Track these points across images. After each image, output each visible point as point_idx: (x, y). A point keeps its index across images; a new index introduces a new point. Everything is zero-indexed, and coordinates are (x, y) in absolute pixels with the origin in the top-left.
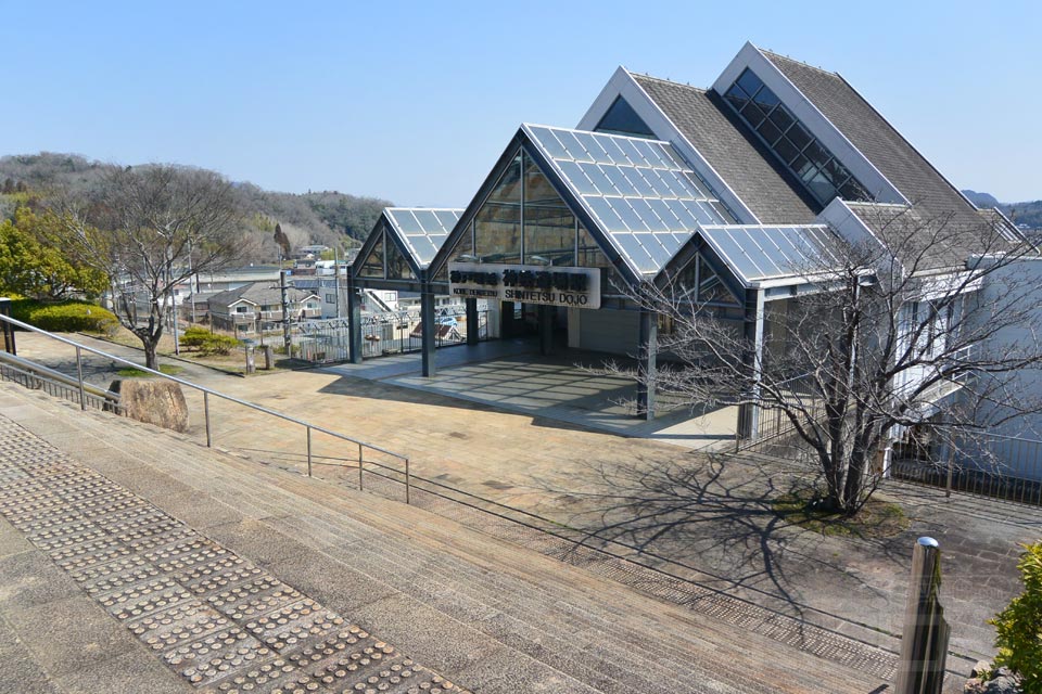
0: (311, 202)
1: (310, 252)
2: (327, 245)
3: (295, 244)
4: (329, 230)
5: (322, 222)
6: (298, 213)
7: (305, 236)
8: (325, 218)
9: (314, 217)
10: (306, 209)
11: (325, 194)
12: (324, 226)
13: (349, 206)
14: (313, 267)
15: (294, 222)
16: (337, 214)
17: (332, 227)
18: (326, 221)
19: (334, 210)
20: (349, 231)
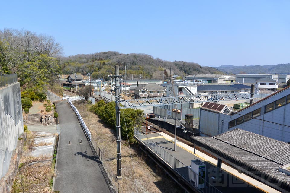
1: (173, 77)
2: (179, 75)
3: (169, 75)
4: (179, 71)
7: (173, 73)
9: (176, 68)
10: (173, 65)
13: (186, 65)
15: (169, 69)
18: (179, 69)
19: (181, 66)
20: (185, 72)
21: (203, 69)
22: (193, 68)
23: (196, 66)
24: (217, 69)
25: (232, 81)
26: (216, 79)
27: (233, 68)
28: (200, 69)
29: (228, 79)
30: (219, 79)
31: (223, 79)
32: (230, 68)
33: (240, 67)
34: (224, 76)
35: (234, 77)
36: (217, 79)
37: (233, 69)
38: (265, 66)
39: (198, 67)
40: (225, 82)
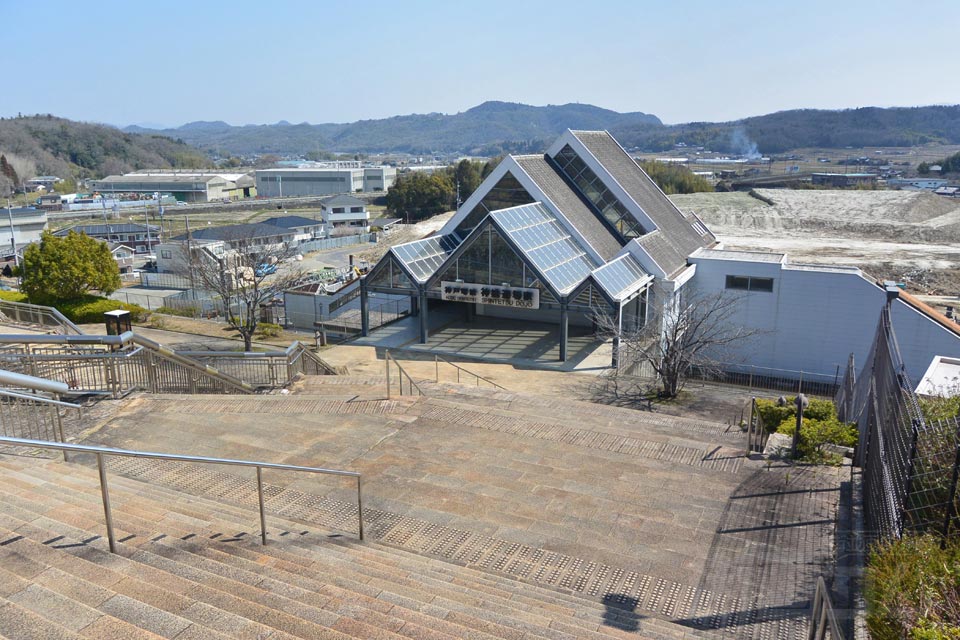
0: (30, 128)
1: (39, 183)
2: (57, 176)
3: (22, 175)
4: (51, 157)
5: (45, 149)
6: (20, 142)
7: (32, 166)
8: (47, 145)
9: (36, 145)
10: (25, 136)
11: (37, 117)
12: (47, 155)
13: (72, 132)
14: (59, 202)
15: (17, 152)
16: (60, 141)
17: (56, 154)
18: (49, 149)
19: (56, 137)
20: (74, 158)
21: (135, 147)
22: (100, 144)
23: (110, 136)
24: (176, 139)
25: (246, 192)
26: (199, 186)
27: (227, 135)
28: (127, 146)
29: (234, 186)
30: (210, 186)
31: (220, 185)
32: (218, 133)
33: (249, 129)
34: (223, 176)
35: (251, 179)
36: (203, 186)
37: (229, 138)
38: (321, 126)
39: (118, 140)
40: (226, 195)
